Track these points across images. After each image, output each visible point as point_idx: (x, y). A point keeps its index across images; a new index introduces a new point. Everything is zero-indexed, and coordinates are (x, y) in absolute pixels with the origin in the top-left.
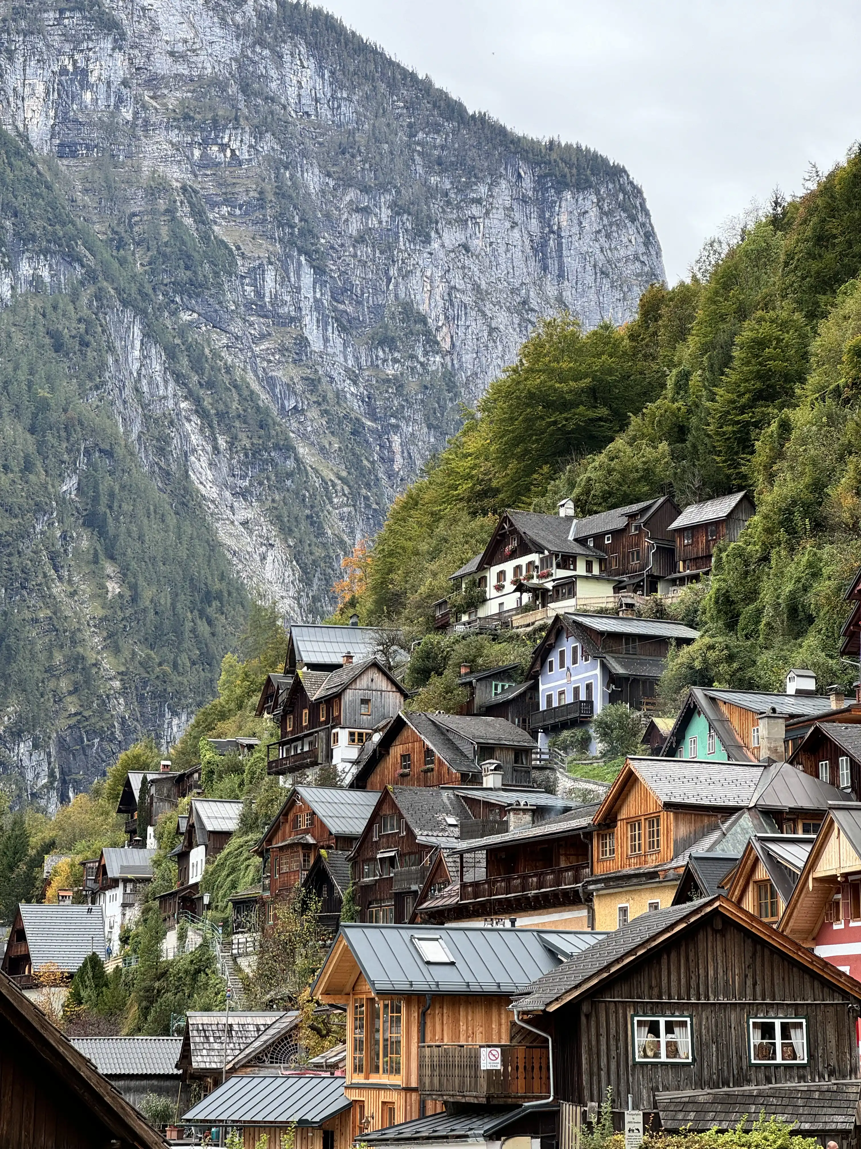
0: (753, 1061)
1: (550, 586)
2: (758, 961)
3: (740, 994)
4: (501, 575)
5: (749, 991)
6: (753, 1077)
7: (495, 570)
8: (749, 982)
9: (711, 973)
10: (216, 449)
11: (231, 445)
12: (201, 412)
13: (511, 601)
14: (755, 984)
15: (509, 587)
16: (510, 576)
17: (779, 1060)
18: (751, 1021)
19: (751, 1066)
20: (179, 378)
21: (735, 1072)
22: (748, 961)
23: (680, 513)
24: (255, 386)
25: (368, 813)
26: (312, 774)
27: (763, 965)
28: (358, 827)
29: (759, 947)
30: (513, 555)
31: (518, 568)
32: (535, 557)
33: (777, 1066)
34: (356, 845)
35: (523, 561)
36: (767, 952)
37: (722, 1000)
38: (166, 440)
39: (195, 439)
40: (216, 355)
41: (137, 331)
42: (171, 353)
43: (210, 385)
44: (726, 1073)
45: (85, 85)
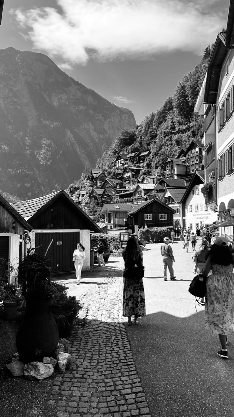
1: (124, 163)
4: (118, 162)
7: (118, 161)
13: (120, 165)
15: (119, 163)
16: (119, 162)
23: (141, 154)
25: (103, 192)
26: (95, 187)
28: (102, 193)
30: (120, 159)
31: (120, 161)
32: (122, 160)
34: (101, 196)
35: (121, 160)
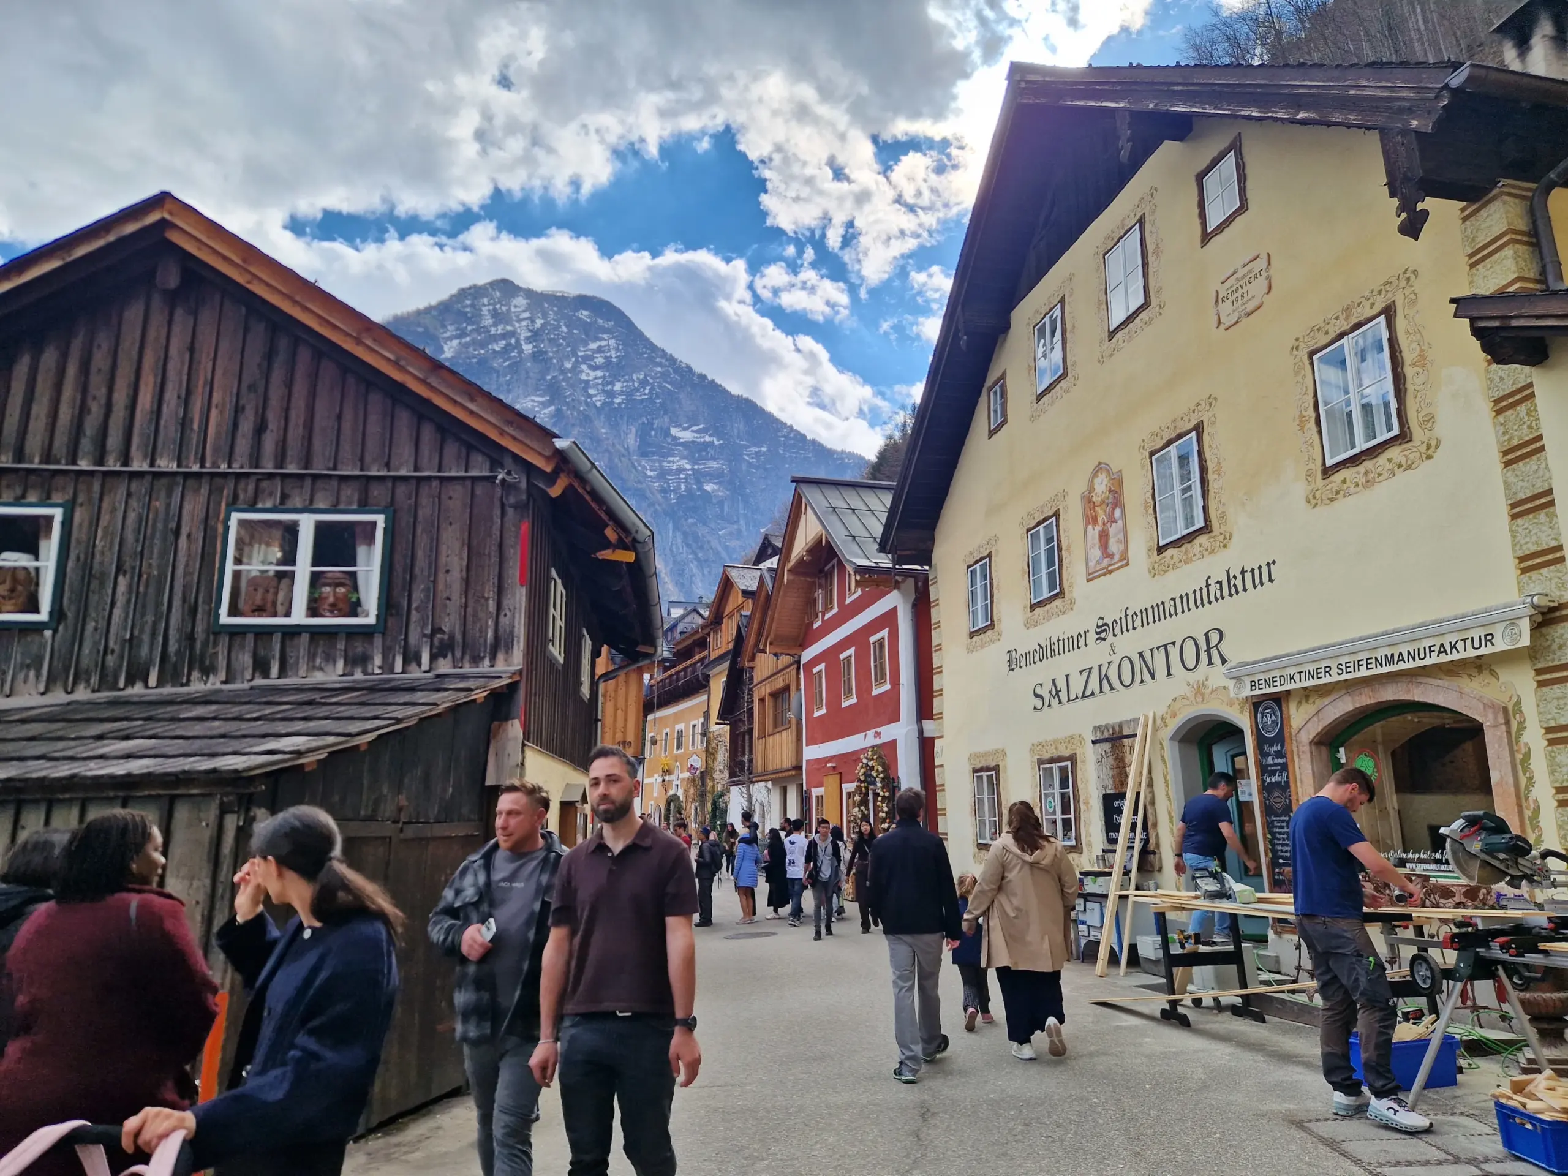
0: (225, 619)
2: (278, 376)
3: (216, 450)
5: (243, 445)
6: (222, 662)
8: (246, 426)
9: (145, 400)
10: (703, 575)
11: (710, 572)
12: (697, 559)
14: (260, 429)
17: (299, 616)
18: (235, 517)
19: (217, 631)
20: (689, 546)
21: (173, 647)
22: (252, 372)
24: (720, 549)
27: (289, 384)
29: (283, 343)
33: (291, 633)
36: (304, 355)
37: (166, 464)
38: (683, 570)
39: (695, 571)
40: (704, 536)
41: (671, 525)
42: (685, 535)
43: (701, 548)
44: (144, 651)
45: (652, 429)
